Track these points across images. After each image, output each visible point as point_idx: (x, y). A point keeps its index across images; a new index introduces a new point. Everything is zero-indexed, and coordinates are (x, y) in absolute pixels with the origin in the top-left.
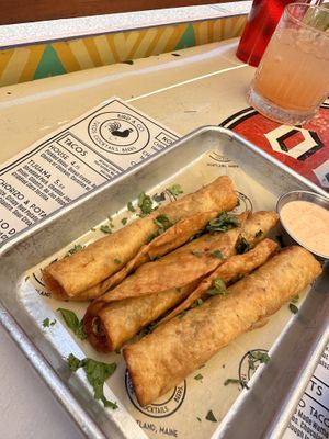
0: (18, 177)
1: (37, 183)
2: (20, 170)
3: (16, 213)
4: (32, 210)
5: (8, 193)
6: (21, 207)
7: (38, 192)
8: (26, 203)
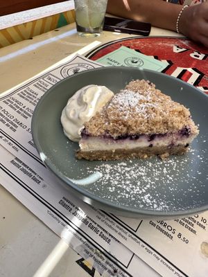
0: (21, 96)
1: (30, 98)
2: (22, 92)
3: (18, 112)
4: (27, 111)
5: (15, 103)
6: (21, 109)
7: (31, 102)
8: (24, 107)
